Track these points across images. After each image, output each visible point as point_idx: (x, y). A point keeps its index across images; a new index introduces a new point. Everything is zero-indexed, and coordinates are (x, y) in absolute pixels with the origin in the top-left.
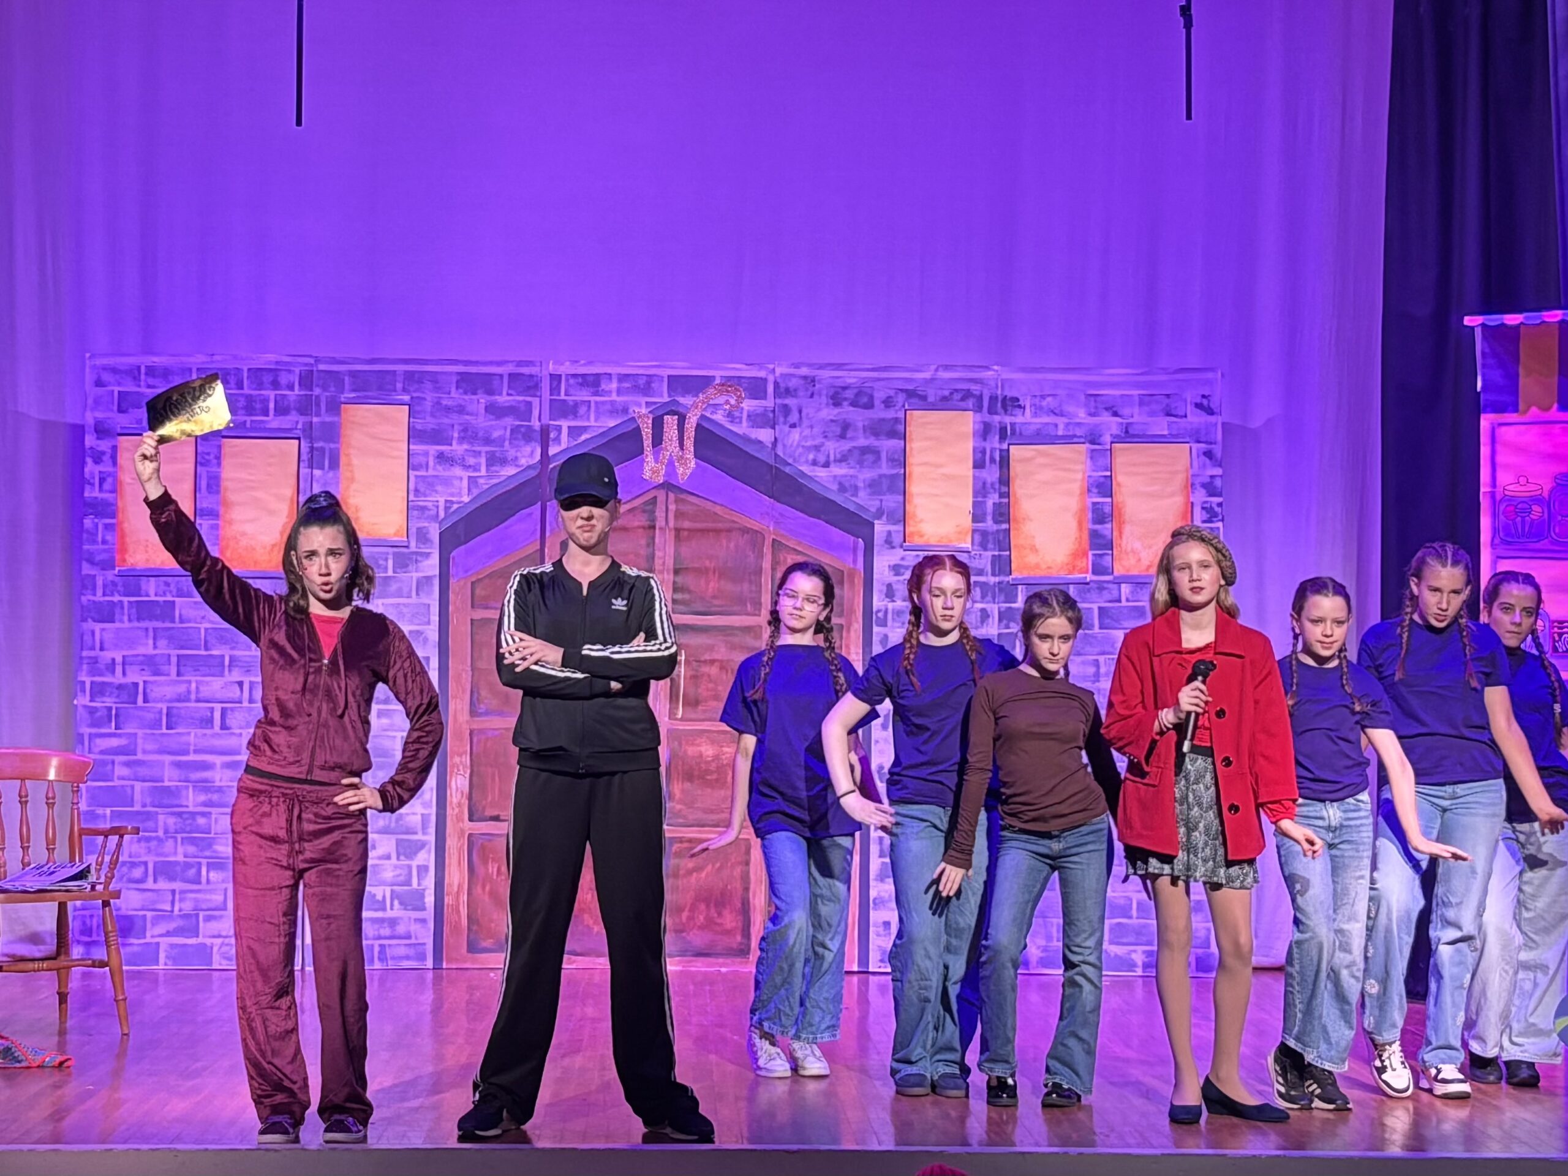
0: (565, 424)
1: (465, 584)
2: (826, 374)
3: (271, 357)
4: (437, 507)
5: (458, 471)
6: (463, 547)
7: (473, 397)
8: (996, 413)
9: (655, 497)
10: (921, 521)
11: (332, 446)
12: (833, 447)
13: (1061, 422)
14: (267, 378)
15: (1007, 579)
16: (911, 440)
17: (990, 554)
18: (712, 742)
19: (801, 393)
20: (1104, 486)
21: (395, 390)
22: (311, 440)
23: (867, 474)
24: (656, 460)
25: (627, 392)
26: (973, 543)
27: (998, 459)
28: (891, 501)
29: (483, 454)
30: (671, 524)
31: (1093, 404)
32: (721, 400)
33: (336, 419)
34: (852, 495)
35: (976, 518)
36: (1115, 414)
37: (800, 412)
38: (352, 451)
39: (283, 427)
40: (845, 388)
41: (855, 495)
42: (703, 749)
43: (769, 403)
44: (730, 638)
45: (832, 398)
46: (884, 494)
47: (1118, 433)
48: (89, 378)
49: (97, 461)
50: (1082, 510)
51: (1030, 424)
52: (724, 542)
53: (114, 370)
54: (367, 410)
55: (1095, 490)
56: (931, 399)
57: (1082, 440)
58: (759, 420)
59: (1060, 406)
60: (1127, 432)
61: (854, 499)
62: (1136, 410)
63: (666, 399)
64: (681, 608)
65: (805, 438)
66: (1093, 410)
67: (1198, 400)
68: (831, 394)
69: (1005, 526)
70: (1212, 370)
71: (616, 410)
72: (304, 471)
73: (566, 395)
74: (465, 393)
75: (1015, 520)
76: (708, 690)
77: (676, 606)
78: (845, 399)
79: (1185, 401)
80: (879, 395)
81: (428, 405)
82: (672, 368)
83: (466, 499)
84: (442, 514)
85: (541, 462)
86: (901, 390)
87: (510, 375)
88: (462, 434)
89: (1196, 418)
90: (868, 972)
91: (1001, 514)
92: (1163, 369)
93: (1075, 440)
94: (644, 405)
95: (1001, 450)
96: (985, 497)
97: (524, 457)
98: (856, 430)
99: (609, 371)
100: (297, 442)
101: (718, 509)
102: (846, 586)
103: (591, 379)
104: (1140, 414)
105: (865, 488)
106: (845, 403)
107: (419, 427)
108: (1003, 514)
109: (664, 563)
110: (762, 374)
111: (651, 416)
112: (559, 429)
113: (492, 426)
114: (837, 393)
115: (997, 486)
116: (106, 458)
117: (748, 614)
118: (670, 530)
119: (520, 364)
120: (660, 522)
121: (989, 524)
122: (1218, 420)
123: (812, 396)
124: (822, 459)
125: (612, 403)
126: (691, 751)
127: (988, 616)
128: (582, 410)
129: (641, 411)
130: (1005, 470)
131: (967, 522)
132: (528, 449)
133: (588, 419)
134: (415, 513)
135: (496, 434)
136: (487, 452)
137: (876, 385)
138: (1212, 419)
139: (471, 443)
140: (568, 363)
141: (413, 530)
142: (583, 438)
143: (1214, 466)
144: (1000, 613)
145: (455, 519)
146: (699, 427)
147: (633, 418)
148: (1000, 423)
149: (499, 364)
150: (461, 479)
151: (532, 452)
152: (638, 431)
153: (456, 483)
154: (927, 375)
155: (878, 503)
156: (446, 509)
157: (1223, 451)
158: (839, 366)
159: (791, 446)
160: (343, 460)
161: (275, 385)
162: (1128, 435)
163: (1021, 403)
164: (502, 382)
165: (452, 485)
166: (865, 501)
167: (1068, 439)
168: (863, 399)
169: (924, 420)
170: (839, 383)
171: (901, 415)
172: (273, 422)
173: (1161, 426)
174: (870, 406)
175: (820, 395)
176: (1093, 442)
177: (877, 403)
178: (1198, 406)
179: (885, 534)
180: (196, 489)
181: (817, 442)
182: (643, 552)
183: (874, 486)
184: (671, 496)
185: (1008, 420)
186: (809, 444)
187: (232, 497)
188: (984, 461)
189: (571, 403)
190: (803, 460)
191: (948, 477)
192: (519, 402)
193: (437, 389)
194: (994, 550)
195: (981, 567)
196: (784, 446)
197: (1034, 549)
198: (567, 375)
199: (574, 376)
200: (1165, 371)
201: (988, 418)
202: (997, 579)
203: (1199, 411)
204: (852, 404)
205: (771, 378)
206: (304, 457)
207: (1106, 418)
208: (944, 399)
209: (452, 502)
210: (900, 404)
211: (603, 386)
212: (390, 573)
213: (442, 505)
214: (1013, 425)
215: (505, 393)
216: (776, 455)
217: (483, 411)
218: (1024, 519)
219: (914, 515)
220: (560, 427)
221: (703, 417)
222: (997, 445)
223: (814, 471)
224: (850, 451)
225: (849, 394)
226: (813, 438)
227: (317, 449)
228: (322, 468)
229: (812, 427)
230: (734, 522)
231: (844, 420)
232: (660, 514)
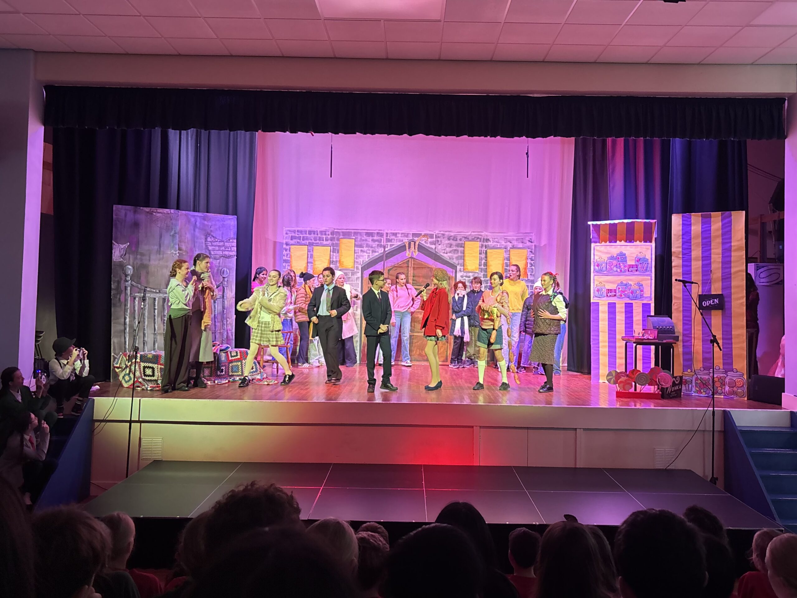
0: (389, 244)
2: (447, 233)
3: (325, 228)
5: (365, 254)
7: (369, 237)
8: (485, 242)
9: (409, 260)
10: (468, 266)
11: (338, 248)
12: (448, 249)
13: (498, 244)
14: (324, 233)
16: (466, 248)
17: (482, 273)
19: (441, 237)
20: (508, 259)
21: (351, 236)
22: (333, 247)
23: (456, 255)
24: (409, 252)
25: (403, 237)
26: (479, 271)
28: (461, 261)
29: (371, 250)
30: (412, 266)
31: (506, 240)
32: (424, 239)
33: (339, 242)
34: (452, 260)
35: (479, 266)
36: (511, 243)
37: (441, 241)
38: (342, 249)
39: (327, 244)
40: (451, 236)
43: (434, 239)
45: (448, 238)
46: (459, 260)
47: (511, 247)
48: (284, 232)
49: (286, 251)
50: (503, 264)
51: (492, 245)
52: (424, 270)
53: (290, 231)
54: (345, 240)
55: (506, 259)
56: (470, 239)
57: (503, 248)
58: (432, 243)
59: (498, 241)
63: (411, 238)
65: (442, 247)
66: (506, 242)
67: (529, 240)
69: (486, 267)
70: (532, 233)
71: (400, 241)
72: (332, 253)
73: (389, 237)
74: (367, 237)
75: (488, 266)
79: (526, 240)
80: (458, 238)
81: (359, 239)
82: (413, 231)
83: (367, 260)
84: (362, 263)
85: (383, 252)
86: (463, 237)
87: (377, 233)
88: (366, 246)
89: (528, 244)
92: (521, 233)
94: (407, 240)
95: (485, 251)
96: (482, 261)
97: (380, 251)
98: (453, 246)
99: (399, 232)
100: (330, 247)
101: (423, 263)
103: (395, 234)
104: (516, 243)
105: (455, 258)
106: (451, 240)
107: (357, 244)
108: (486, 264)
110: (433, 233)
111: (408, 242)
112: (388, 245)
113: (373, 244)
115: (484, 258)
116: (288, 250)
119: (379, 230)
120: (410, 266)
121: (482, 267)
122: (533, 244)
123: (444, 238)
124: (446, 252)
125: (400, 239)
128: (393, 241)
129: (406, 240)
130: (486, 255)
132: (381, 249)
133: (394, 243)
134: (356, 263)
135: (374, 246)
137: (458, 236)
138: (532, 244)
139: (368, 248)
140: (390, 230)
141: (355, 267)
142: (393, 246)
143: (532, 254)
145: (364, 264)
146: (419, 245)
147: (404, 243)
148: (485, 244)
149: (374, 230)
152: (405, 245)
153: (365, 256)
154: (469, 234)
155: (458, 262)
157: (534, 251)
158: (449, 232)
159: (439, 249)
160: (340, 252)
161: (325, 234)
162: (513, 247)
163: (490, 240)
164: (375, 234)
166: (455, 261)
167: (500, 248)
168: (455, 239)
169: (469, 244)
170: (450, 235)
171: (463, 242)
172: (325, 242)
173: (521, 245)
174: (456, 240)
176: (506, 249)
177: (458, 240)
178: (529, 241)
179: (459, 269)
180: (308, 257)
183: (457, 258)
184: (412, 260)
185: (487, 244)
187: (315, 259)
188: (482, 253)
189: (390, 239)
190: (442, 252)
191: (474, 256)
192: (379, 239)
193: (360, 236)
194: (484, 272)
196: (437, 249)
198: (390, 233)
201: (482, 243)
204: (453, 240)
205: (435, 234)
206: (332, 250)
207: (509, 243)
208: (473, 239)
209: (364, 261)
210: (463, 240)
211: (398, 235)
212: (350, 276)
213: (362, 261)
215: (376, 237)
216: (436, 251)
217: (371, 240)
218: (490, 266)
219: (466, 264)
221: (420, 242)
222: (484, 249)
223: (444, 255)
224: (452, 250)
225: (452, 238)
226: (444, 247)
227: (334, 249)
228: (335, 253)
229: (443, 245)
230: (426, 266)
231: (451, 244)
232: (410, 264)
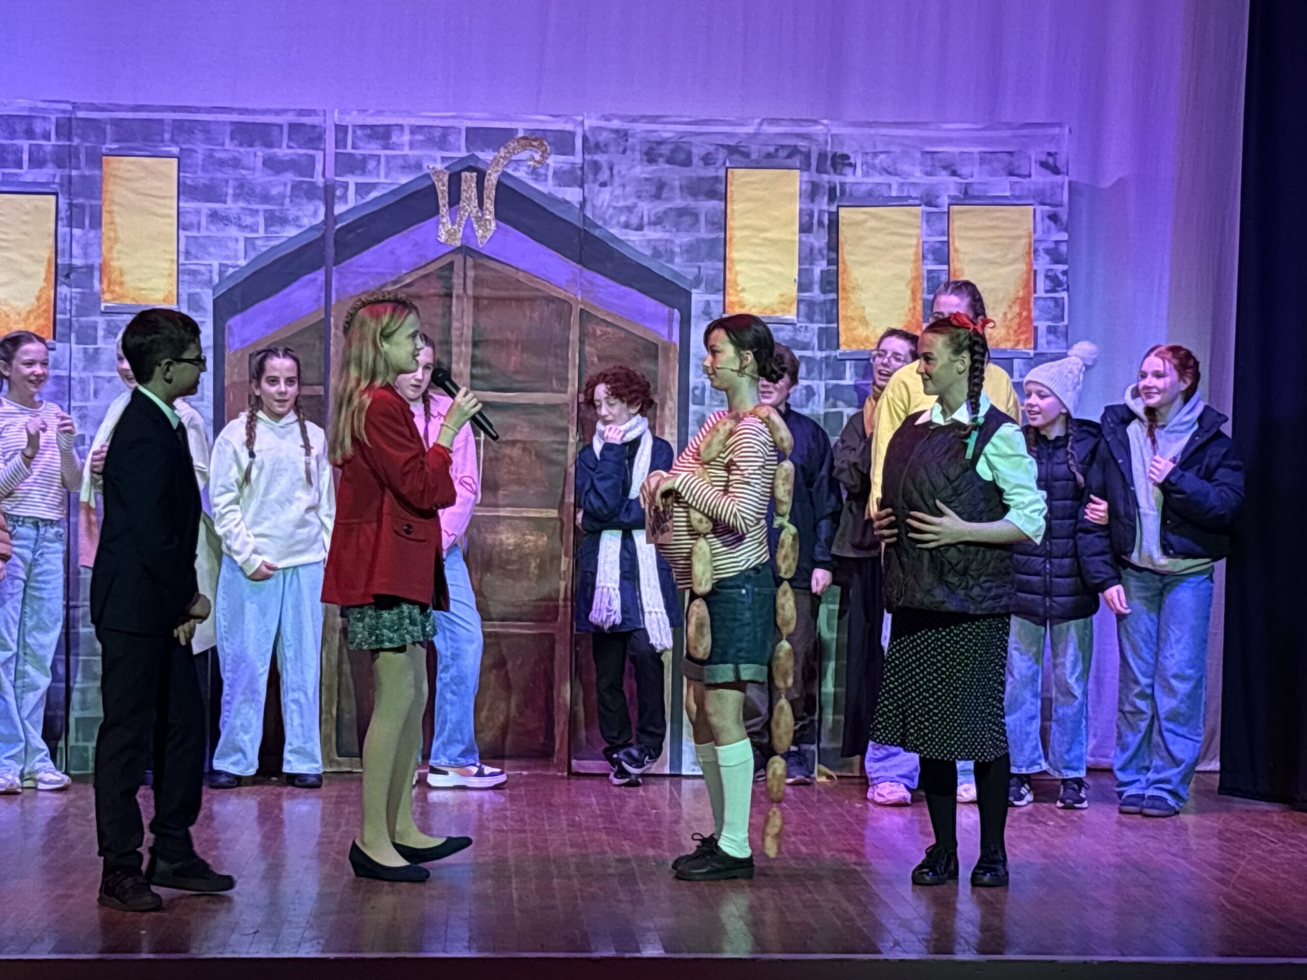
0: (352, 180)
1: (242, 356)
2: (639, 127)
3: (24, 103)
4: (211, 272)
5: (233, 231)
6: (238, 317)
7: (249, 149)
8: (826, 172)
9: (451, 264)
10: (743, 290)
11: (93, 202)
12: (646, 208)
13: (894, 181)
14: (20, 127)
15: (833, 353)
16: (732, 201)
17: (816, 326)
18: (515, 529)
19: (612, 149)
20: (940, 253)
21: (163, 141)
22: (70, 195)
23: (684, 239)
24: (453, 223)
25: (422, 145)
26: (798, 315)
27: (826, 222)
28: (709, 268)
29: (261, 214)
30: (470, 292)
31: (929, 162)
32: (525, 155)
33: (97, 172)
34: (668, 261)
35: (802, 288)
36: (954, 173)
37: (611, 169)
38: (116, 208)
39: (40, 180)
40: (660, 143)
41: (671, 261)
42: (503, 537)
43: (578, 159)
44: (534, 417)
45: (646, 154)
46: (702, 261)
47: (957, 194)
50: (915, 279)
51: (861, 183)
52: (528, 312)
54: (132, 163)
55: (930, 257)
56: (754, 156)
57: (918, 202)
58: (565, 177)
59: (894, 163)
60: (966, 193)
61: (669, 265)
62: (976, 169)
63: (464, 153)
64: (480, 384)
65: (617, 198)
66: (929, 169)
67: (1043, 157)
68: (645, 149)
69: (833, 296)
70: (1060, 125)
71: (406, 167)
72: (63, 230)
73: (354, 147)
74: (241, 145)
75: (844, 289)
76: (509, 473)
77: (475, 382)
78: (661, 155)
79: (1030, 158)
80: (698, 152)
81: (200, 157)
82: (470, 119)
83: (243, 263)
84: (216, 279)
85: (325, 222)
86: (721, 145)
87: (291, 126)
88: (238, 191)
89: (1040, 178)
90: (680, 776)
91: (830, 283)
92: (1006, 124)
93: (911, 202)
94: (439, 160)
95: (830, 213)
96: (812, 264)
97: (306, 216)
98: (672, 189)
99: (400, 121)
100: (52, 198)
101: (521, 276)
102: (660, 359)
103: (381, 130)
104: (980, 173)
105: (681, 253)
106: (661, 160)
107: (189, 182)
108: (831, 282)
109: (462, 334)
110: (569, 127)
111: (448, 173)
112: (345, 186)
113: (270, 182)
114: (651, 149)
115: (825, 252)
117: (553, 391)
118: (468, 298)
119: (301, 113)
120: (457, 291)
121: (816, 294)
122: (1064, 180)
123: (624, 151)
124: (635, 221)
125: (405, 158)
126: (490, 538)
127: (814, 394)
128: (371, 164)
129: (435, 163)
130: (834, 235)
131: (792, 290)
132: (311, 207)
133: (378, 176)
134: (186, 278)
135: (274, 191)
136: (265, 211)
137: (697, 140)
138: (1059, 179)
139: (249, 202)
140: (355, 113)
141: (184, 297)
143: (1059, 230)
144: (827, 391)
145: (231, 284)
146: (500, 185)
147: (427, 176)
148: (829, 182)
149: (278, 112)
150: (237, 240)
151: (315, 213)
152: (432, 189)
153: (231, 244)
154: (750, 129)
155: (696, 270)
156: (221, 273)
157: (1070, 214)
158: (654, 119)
159: (602, 206)
160: (105, 218)
161: (30, 134)
162: (967, 197)
163: (852, 161)
164: (282, 133)
165: (227, 247)
166: (679, 268)
167: (901, 201)
168: (680, 156)
169: (748, 179)
170: (654, 137)
171: (722, 173)
172: (28, 174)
173: (1002, 186)
174: (687, 163)
175: (633, 150)
176: (929, 204)
177: (695, 160)
178: (1044, 165)
179: (702, 305)
181: (629, 202)
182: (438, 322)
183: (691, 251)
184: (470, 261)
185: (837, 179)
186: (621, 204)
188: (812, 225)
189: (359, 157)
190: (614, 222)
191: (773, 242)
192: (299, 155)
193: (208, 141)
194: (821, 322)
195: (806, 340)
196: (593, 206)
197: (864, 321)
198: (355, 126)
199: (363, 127)
200: (1008, 125)
201: (816, 177)
202: (824, 354)
203: (1044, 171)
204: (670, 161)
205: (579, 132)
206: (63, 214)
207: (943, 177)
208: (769, 156)
209: (227, 266)
210: (720, 162)
211: (394, 139)
213: (215, 269)
214: (842, 184)
215: (284, 145)
216: (585, 217)
217: (259, 165)
218: (854, 288)
219: (735, 283)
220: (347, 183)
221: (504, 174)
222: (825, 207)
223: (626, 234)
224: (665, 212)
225: (665, 150)
226: (625, 198)
227: (77, 206)
228: (82, 226)
229: (624, 186)
230: (538, 290)
231: (660, 179)
232: (457, 281)
